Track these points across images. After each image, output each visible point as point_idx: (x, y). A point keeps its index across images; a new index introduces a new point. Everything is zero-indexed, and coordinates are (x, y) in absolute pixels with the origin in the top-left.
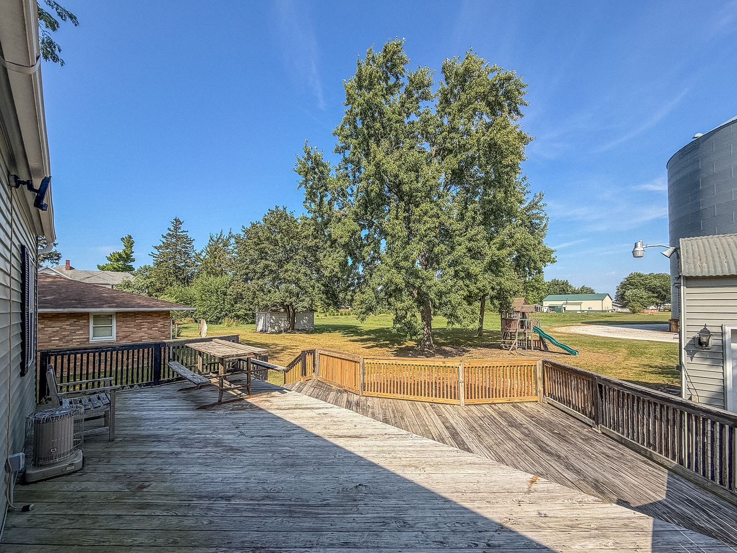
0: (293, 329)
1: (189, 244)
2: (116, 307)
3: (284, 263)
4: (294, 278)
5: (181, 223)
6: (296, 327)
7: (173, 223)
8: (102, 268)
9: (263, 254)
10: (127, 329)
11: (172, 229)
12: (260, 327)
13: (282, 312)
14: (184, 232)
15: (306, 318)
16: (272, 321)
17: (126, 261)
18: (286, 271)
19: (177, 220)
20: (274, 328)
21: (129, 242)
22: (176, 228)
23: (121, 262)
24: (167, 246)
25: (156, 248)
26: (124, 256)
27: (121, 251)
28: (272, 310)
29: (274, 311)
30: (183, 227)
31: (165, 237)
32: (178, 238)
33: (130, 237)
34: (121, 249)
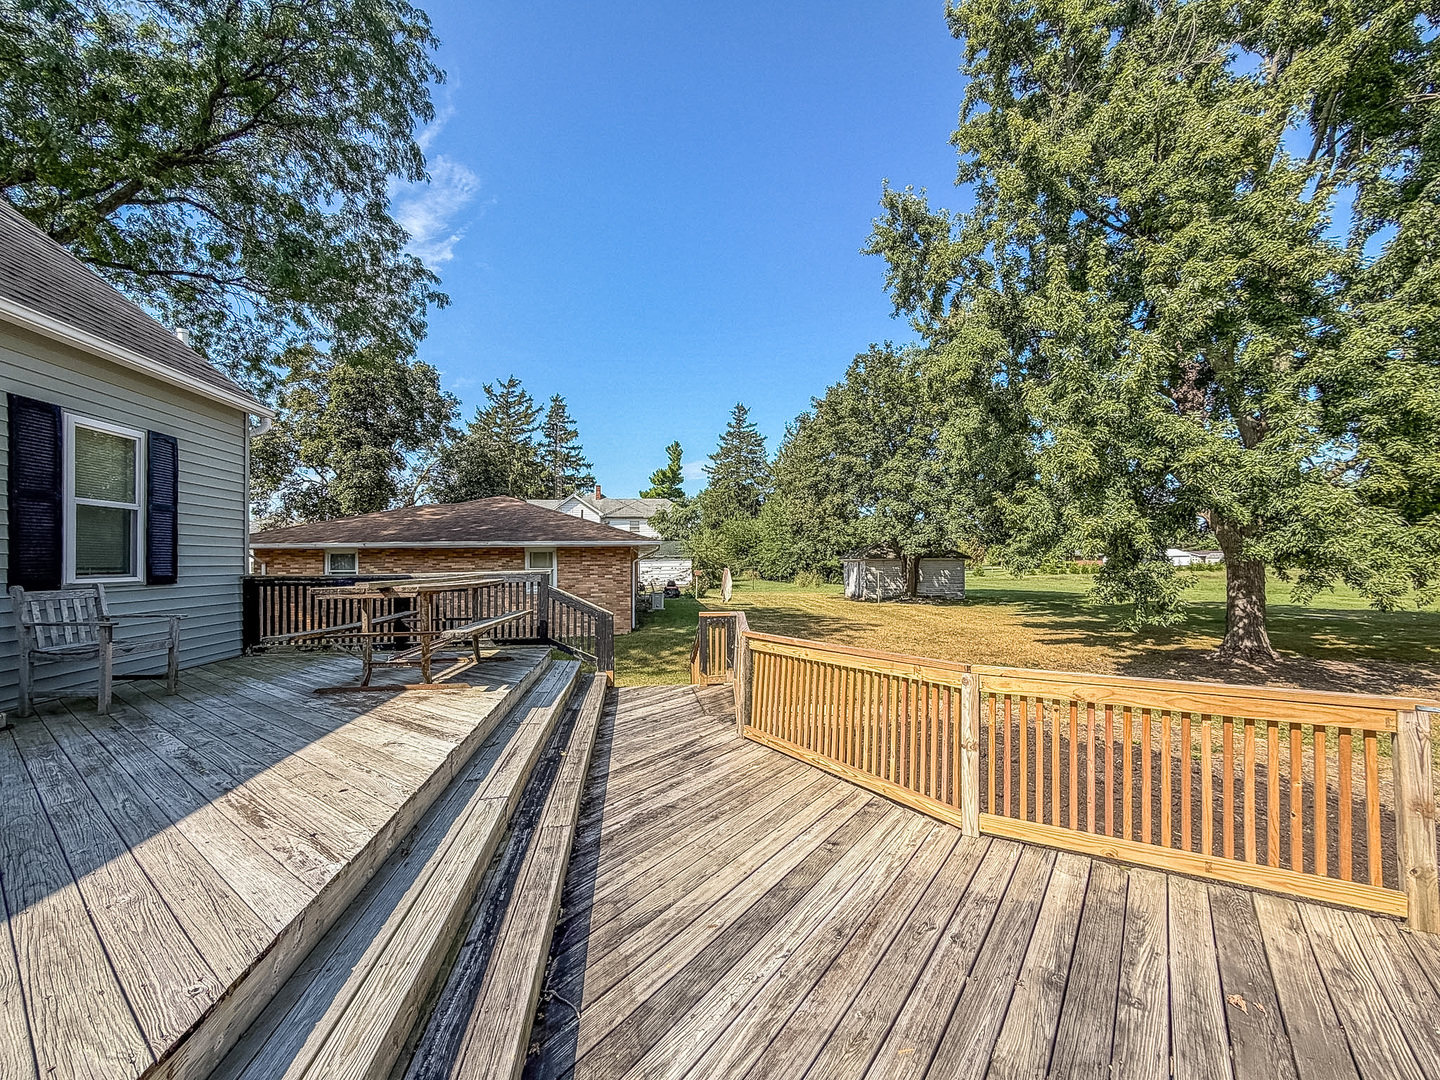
0: (914, 594)
1: (760, 445)
2: (552, 539)
3: (885, 457)
4: (898, 485)
5: (746, 413)
6: (922, 590)
7: (734, 413)
8: (644, 495)
9: (843, 442)
10: (570, 576)
11: (733, 423)
12: (851, 590)
13: (890, 560)
14: (751, 425)
15: (947, 572)
16: (869, 576)
17: (673, 483)
18: (887, 471)
19: (740, 408)
20: (874, 592)
21: (676, 452)
22: (740, 421)
23: (667, 485)
24: (726, 453)
25: (711, 457)
26: (669, 474)
27: (665, 468)
28: (870, 555)
29: (875, 556)
30: (749, 419)
31: (724, 439)
32: (741, 436)
33: (677, 444)
34: (665, 464)
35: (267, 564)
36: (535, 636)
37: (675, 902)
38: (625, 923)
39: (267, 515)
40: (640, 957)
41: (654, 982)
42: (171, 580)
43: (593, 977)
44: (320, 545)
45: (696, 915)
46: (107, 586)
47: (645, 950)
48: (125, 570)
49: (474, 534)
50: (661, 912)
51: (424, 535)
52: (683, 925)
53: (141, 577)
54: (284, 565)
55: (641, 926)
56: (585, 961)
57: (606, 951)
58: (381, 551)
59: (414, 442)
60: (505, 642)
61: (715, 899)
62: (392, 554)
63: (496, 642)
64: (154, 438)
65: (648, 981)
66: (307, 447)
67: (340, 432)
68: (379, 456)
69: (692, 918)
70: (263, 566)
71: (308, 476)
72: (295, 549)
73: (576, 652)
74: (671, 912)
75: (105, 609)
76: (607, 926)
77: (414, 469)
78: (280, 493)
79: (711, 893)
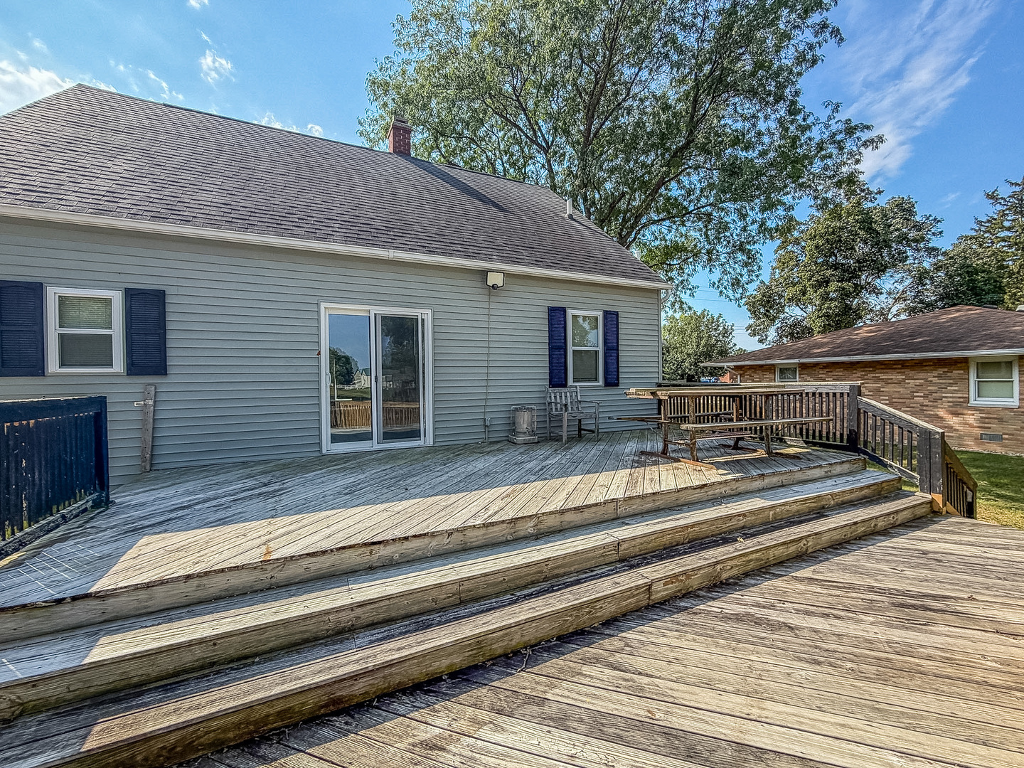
35: (741, 375)
36: (845, 443)
37: (660, 678)
38: (612, 659)
39: (768, 343)
40: (583, 680)
41: (568, 697)
42: (617, 384)
43: (553, 664)
44: (769, 362)
45: (655, 697)
46: (581, 387)
47: (594, 680)
48: (596, 380)
49: (902, 347)
50: (640, 674)
51: (851, 351)
52: (638, 692)
53: (601, 382)
54: (750, 376)
55: (615, 669)
56: (564, 655)
57: (581, 661)
58: (817, 364)
59: (880, 269)
60: (815, 444)
61: (685, 703)
62: (825, 367)
63: (806, 443)
64: (606, 314)
65: (567, 693)
66: (790, 292)
67: (812, 276)
68: (843, 289)
69: (648, 696)
70: (739, 376)
71: (794, 312)
72: (756, 365)
73: (891, 466)
74: (645, 680)
75: (579, 397)
76: (601, 651)
77: (889, 293)
78: (775, 327)
79: (693, 697)
